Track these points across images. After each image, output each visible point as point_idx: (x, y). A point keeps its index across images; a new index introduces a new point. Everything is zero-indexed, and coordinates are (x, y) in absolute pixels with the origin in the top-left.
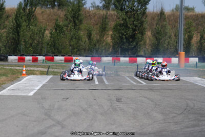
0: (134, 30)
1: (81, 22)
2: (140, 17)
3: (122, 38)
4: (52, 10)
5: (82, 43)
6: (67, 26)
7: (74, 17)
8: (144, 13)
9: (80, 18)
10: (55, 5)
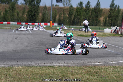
0: (35, 13)
1: (15, 9)
2: (37, 8)
3: (30, 16)
4: (4, 5)
5: (15, 17)
6: (10, 11)
7: (12, 7)
8: (39, 6)
9: (14, 8)
10: (6, 3)
